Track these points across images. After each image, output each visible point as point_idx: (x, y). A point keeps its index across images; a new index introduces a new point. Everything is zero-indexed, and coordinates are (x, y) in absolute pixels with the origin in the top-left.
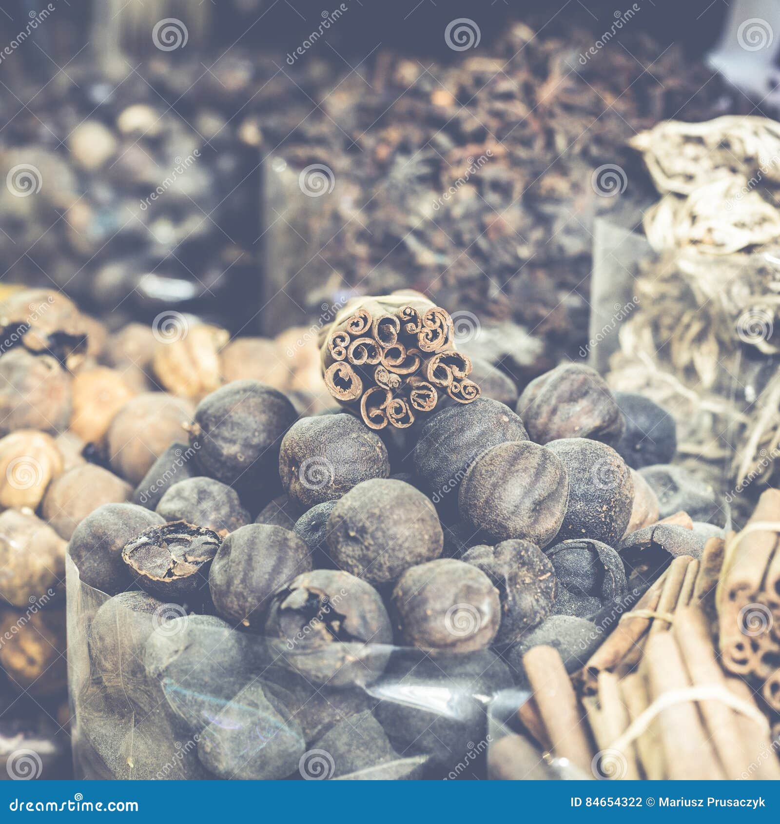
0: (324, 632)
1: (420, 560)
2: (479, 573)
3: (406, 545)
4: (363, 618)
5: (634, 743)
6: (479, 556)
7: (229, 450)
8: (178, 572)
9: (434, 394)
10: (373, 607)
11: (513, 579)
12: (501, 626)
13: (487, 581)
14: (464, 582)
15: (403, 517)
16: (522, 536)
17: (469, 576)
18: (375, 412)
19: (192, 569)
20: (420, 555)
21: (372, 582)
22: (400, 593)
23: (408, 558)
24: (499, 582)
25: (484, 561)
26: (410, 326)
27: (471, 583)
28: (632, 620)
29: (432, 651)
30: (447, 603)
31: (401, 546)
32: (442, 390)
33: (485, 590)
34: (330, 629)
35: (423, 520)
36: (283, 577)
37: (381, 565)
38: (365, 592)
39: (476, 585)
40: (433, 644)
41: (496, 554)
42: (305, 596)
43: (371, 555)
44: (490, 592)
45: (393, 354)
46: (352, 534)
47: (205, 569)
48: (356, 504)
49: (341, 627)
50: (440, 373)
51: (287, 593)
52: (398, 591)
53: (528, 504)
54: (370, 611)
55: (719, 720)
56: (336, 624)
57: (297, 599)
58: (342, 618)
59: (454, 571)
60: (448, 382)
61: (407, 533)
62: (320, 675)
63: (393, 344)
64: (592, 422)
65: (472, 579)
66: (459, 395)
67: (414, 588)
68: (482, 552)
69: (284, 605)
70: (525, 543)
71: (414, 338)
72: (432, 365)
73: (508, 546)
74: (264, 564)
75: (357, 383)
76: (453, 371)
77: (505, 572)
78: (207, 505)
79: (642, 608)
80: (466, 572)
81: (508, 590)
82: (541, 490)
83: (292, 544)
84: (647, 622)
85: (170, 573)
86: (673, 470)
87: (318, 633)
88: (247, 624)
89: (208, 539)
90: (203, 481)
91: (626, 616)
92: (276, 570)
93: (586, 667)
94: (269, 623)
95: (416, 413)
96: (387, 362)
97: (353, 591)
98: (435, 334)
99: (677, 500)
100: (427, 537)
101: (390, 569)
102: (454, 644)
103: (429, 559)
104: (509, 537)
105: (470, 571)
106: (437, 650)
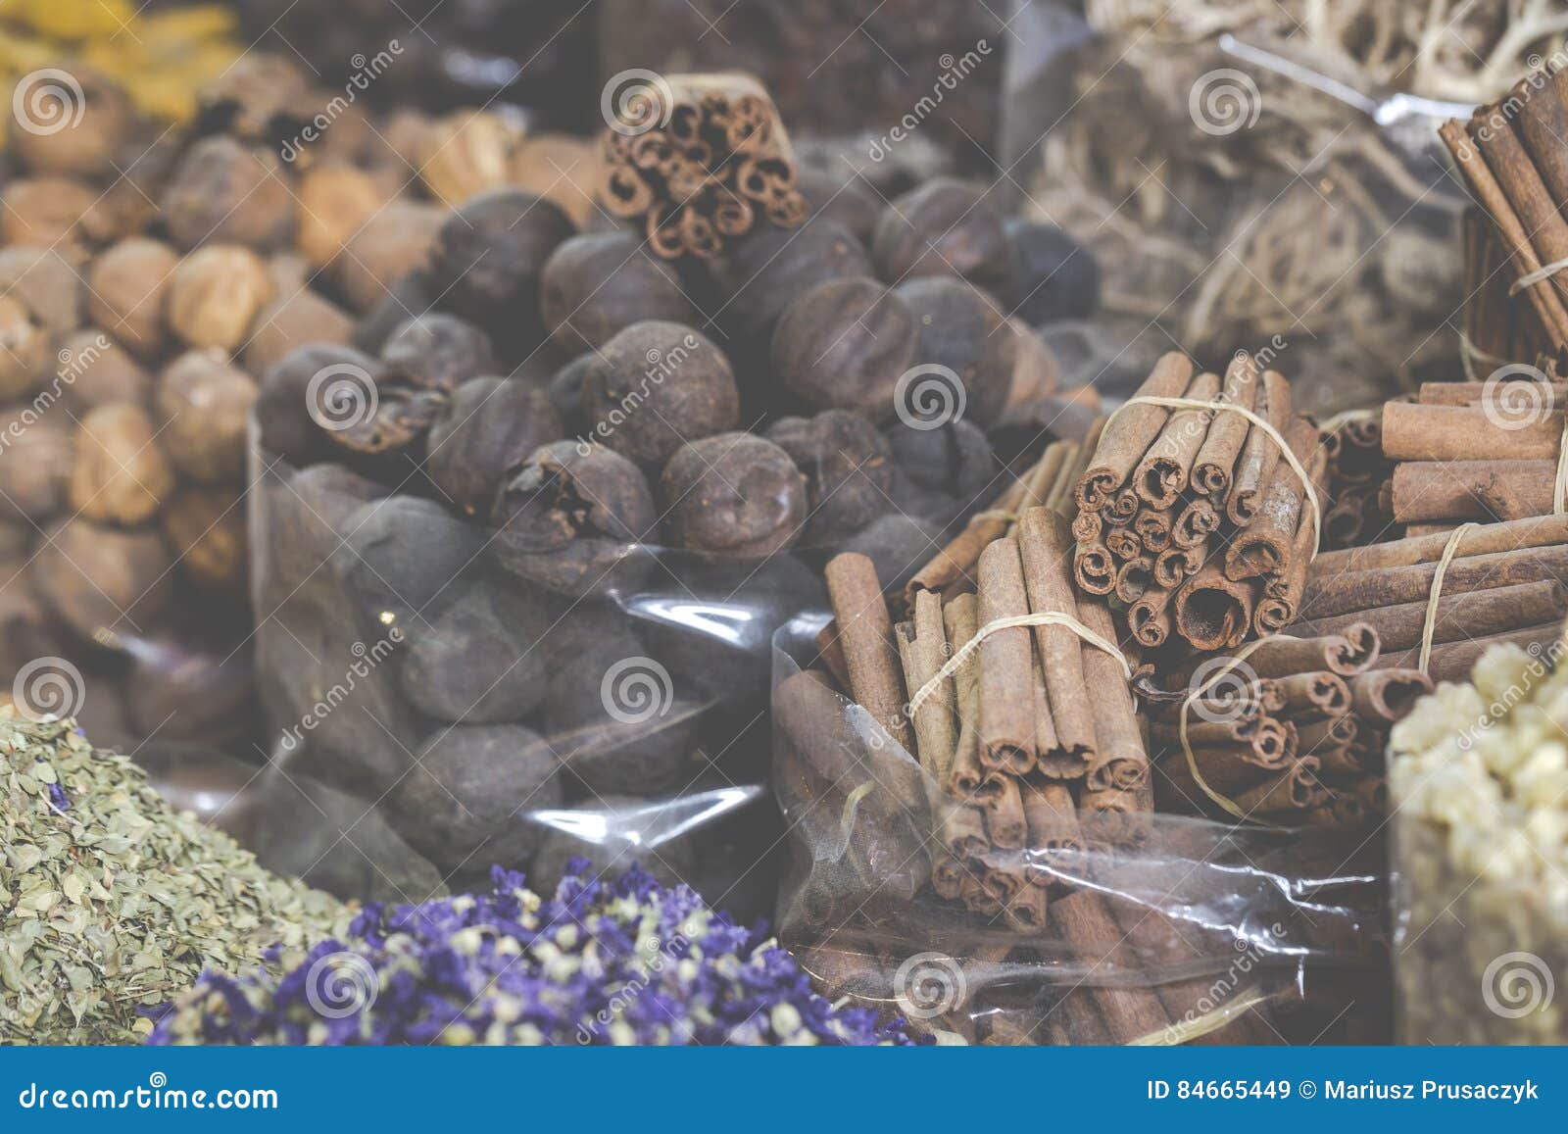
0: (565, 523)
1: (700, 433)
2: (777, 452)
3: (684, 411)
4: (617, 507)
5: (952, 682)
6: (787, 431)
7: (483, 279)
8: (386, 440)
9: (746, 211)
10: (632, 493)
11: (830, 463)
12: (808, 525)
13: (788, 463)
14: (754, 464)
15: (680, 374)
16: (849, 406)
17: (764, 455)
18: (669, 233)
19: (404, 435)
20: (701, 426)
21: (637, 460)
22: (670, 475)
23: (686, 429)
24: (806, 465)
25: (792, 437)
26: (717, 119)
27: (764, 465)
28: (983, 523)
29: (708, 555)
30: (732, 490)
31: (675, 412)
32: (757, 207)
33: (784, 476)
34: (572, 520)
35: (707, 379)
36: (520, 450)
37: (648, 438)
38: (622, 472)
39: (771, 469)
40: (708, 546)
41: (810, 429)
42: (539, 474)
43: (637, 424)
44: (792, 478)
45: (694, 155)
46: (612, 394)
47: (421, 436)
48: (620, 354)
49: (586, 517)
50: (755, 183)
51: (520, 469)
52: (668, 474)
53: (857, 363)
54: (628, 498)
55: (1059, 655)
56: (580, 514)
57: (530, 477)
58: (588, 506)
59: (743, 449)
60: (766, 196)
61: (684, 395)
62: (557, 581)
63: (692, 142)
64: (969, 258)
65: (766, 460)
66: (781, 214)
67: (688, 470)
68: (792, 427)
69: (512, 486)
70: (851, 416)
71: (721, 133)
72: (745, 172)
73: (826, 418)
74: (496, 430)
75: (643, 196)
76: (774, 181)
77: (818, 452)
78: (446, 352)
79: (1000, 507)
80: (759, 449)
81: (821, 477)
82: (877, 344)
83: (537, 405)
84: (1003, 526)
85: (376, 440)
86: (1089, 331)
87: (557, 524)
88: (470, 510)
89: (436, 397)
90: (443, 321)
91: (977, 518)
92: (511, 441)
93: (910, 583)
94: (495, 510)
95: (723, 237)
96: (687, 167)
97: (606, 470)
98: (748, 130)
99: (1087, 369)
100: (711, 402)
101: (662, 444)
102: (738, 546)
103: (715, 432)
104: (829, 406)
105: (765, 449)
106: (715, 554)
